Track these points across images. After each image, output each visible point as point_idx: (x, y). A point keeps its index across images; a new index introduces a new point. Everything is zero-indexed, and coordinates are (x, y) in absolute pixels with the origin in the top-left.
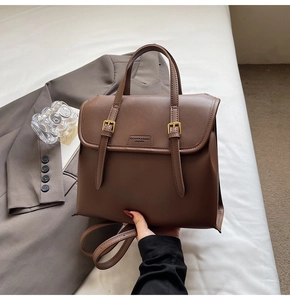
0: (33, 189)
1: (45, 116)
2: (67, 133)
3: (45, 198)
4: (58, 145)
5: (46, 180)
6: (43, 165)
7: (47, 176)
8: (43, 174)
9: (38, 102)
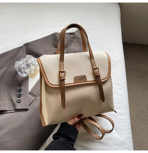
0: (12, 101)
1: (22, 62)
2: (33, 72)
3: (19, 106)
4: (27, 78)
5: (19, 96)
6: (18, 88)
7: (20, 94)
8: (18, 93)
9: (19, 54)
